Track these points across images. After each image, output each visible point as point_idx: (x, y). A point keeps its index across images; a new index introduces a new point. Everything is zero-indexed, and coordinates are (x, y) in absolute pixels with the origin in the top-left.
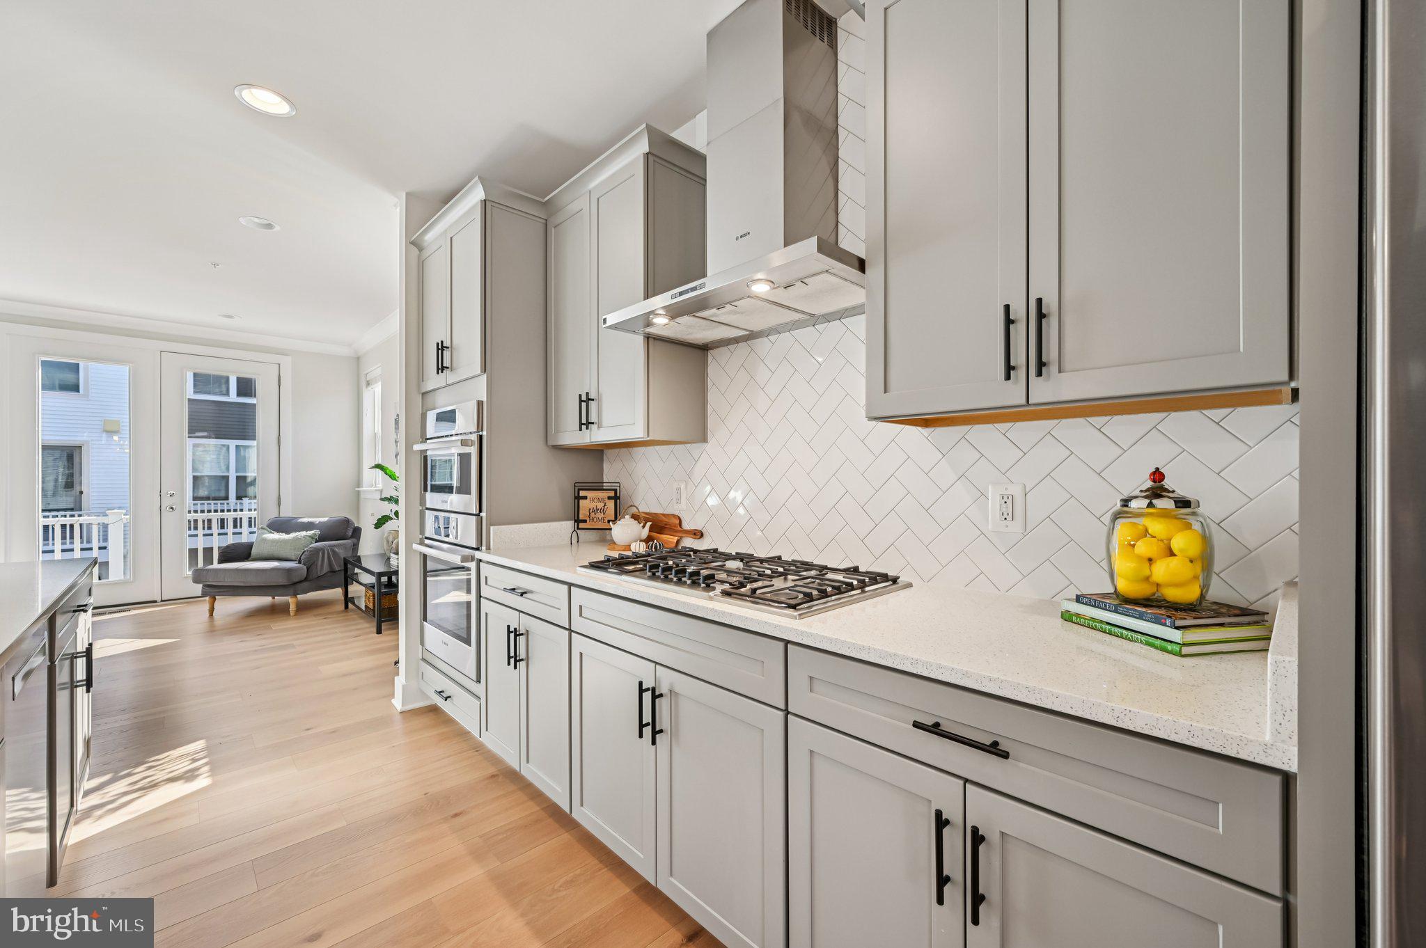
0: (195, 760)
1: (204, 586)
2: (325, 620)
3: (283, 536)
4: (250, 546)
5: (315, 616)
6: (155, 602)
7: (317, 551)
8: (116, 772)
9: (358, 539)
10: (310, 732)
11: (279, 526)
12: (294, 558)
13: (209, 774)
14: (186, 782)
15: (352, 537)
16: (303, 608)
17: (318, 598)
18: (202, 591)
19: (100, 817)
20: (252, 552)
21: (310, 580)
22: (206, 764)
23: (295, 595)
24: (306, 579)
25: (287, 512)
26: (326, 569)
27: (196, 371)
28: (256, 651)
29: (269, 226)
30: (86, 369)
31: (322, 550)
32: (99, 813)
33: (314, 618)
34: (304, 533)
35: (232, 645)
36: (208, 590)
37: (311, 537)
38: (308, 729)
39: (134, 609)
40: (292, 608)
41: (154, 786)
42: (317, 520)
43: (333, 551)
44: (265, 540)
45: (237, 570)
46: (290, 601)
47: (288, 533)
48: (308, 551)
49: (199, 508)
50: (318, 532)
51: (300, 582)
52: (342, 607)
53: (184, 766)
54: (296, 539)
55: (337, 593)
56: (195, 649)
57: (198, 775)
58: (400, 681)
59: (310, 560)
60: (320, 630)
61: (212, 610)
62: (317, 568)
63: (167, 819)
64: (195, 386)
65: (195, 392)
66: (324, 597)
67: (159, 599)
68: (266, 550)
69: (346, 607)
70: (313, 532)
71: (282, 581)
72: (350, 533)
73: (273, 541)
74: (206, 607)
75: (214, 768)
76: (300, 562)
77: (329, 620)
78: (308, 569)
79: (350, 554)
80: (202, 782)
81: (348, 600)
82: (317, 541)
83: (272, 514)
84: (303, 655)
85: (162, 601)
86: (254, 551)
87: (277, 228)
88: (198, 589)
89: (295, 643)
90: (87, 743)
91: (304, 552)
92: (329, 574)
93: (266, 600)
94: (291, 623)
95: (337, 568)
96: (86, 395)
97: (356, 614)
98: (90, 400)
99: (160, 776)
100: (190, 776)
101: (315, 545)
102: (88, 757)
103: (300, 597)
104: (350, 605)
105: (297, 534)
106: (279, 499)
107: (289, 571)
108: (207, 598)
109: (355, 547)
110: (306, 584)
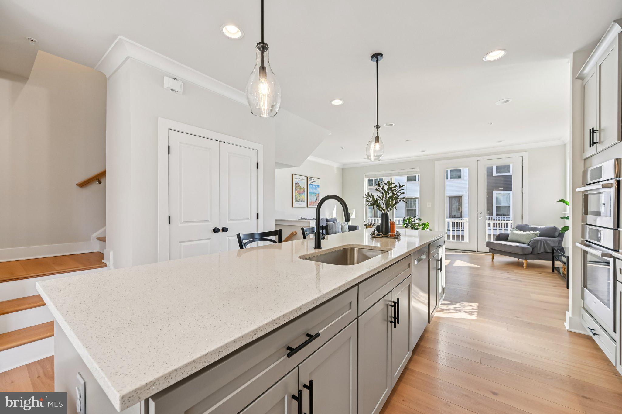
0: (473, 309)
1: (490, 248)
2: (540, 274)
3: (522, 233)
4: (508, 235)
5: (535, 271)
6: (476, 251)
7: (537, 241)
8: (452, 302)
9: (562, 237)
10: (517, 318)
11: (521, 228)
12: (526, 243)
13: (476, 316)
14: (469, 315)
15: (558, 236)
16: (530, 267)
17: (539, 264)
18: (489, 251)
19: (445, 313)
20: (509, 238)
21: (534, 254)
22: (476, 312)
23: (526, 259)
24: (531, 253)
25: (525, 222)
26: (542, 250)
27: (497, 165)
28: (505, 278)
29: (507, 101)
30: (463, 171)
31: (540, 241)
32: (445, 311)
33: (534, 272)
34: (532, 232)
35: (499, 274)
36: (492, 250)
37: (536, 234)
38: (517, 317)
39: (469, 253)
40: (525, 265)
41: (460, 311)
42: (539, 227)
43: (546, 242)
44: (514, 233)
45: (501, 244)
46: (524, 261)
47: (524, 231)
48: (533, 240)
49: (498, 219)
50: (539, 232)
51: (529, 254)
52: (551, 270)
53: (470, 309)
54: (528, 234)
55: (549, 263)
56: (487, 272)
57: (473, 314)
58: (569, 314)
59: (534, 245)
60: (536, 278)
61: (493, 259)
62: (537, 249)
63: (460, 323)
64: (497, 170)
65: (497, 173)
66: (540, 264)
67: (477, 251)
68: (514, 238)
69: (553, 271)
70: (536, 232)
71: (520, 252)
72: (557, 234)
73: (517, 234)
74: (491, 257)
75: (479, 314)
76: (529, 245)
77: (543, 275)
78: (533, 249)
79: (557, 245)
80: (474, 317)
81: (554, 268)
82: (538, 237)
83: (519, 222)
84: (524, 286)
85: (478, 252)
86: (509, 237)
87: (510, 100)
88: (488, 249)
89: (522, 280)
90: (443, 289)
91: (531, 241)
92: (545, 253)
93: (515, 259)
94: (524, 272)
95: (549, 251)
96: (463, 179)
97: (558, 276)
98: (464, 181)
99: (462, 309)
100: (471, 313)
101: (537, 238)
102: (444, 293)
103: (529, 261)
104: (555, 271)
105: (529, 232)
106: (522, 216)
107: (523, 248)
108: (491, 254)
109: (560, 242)
110: (531, 256)
